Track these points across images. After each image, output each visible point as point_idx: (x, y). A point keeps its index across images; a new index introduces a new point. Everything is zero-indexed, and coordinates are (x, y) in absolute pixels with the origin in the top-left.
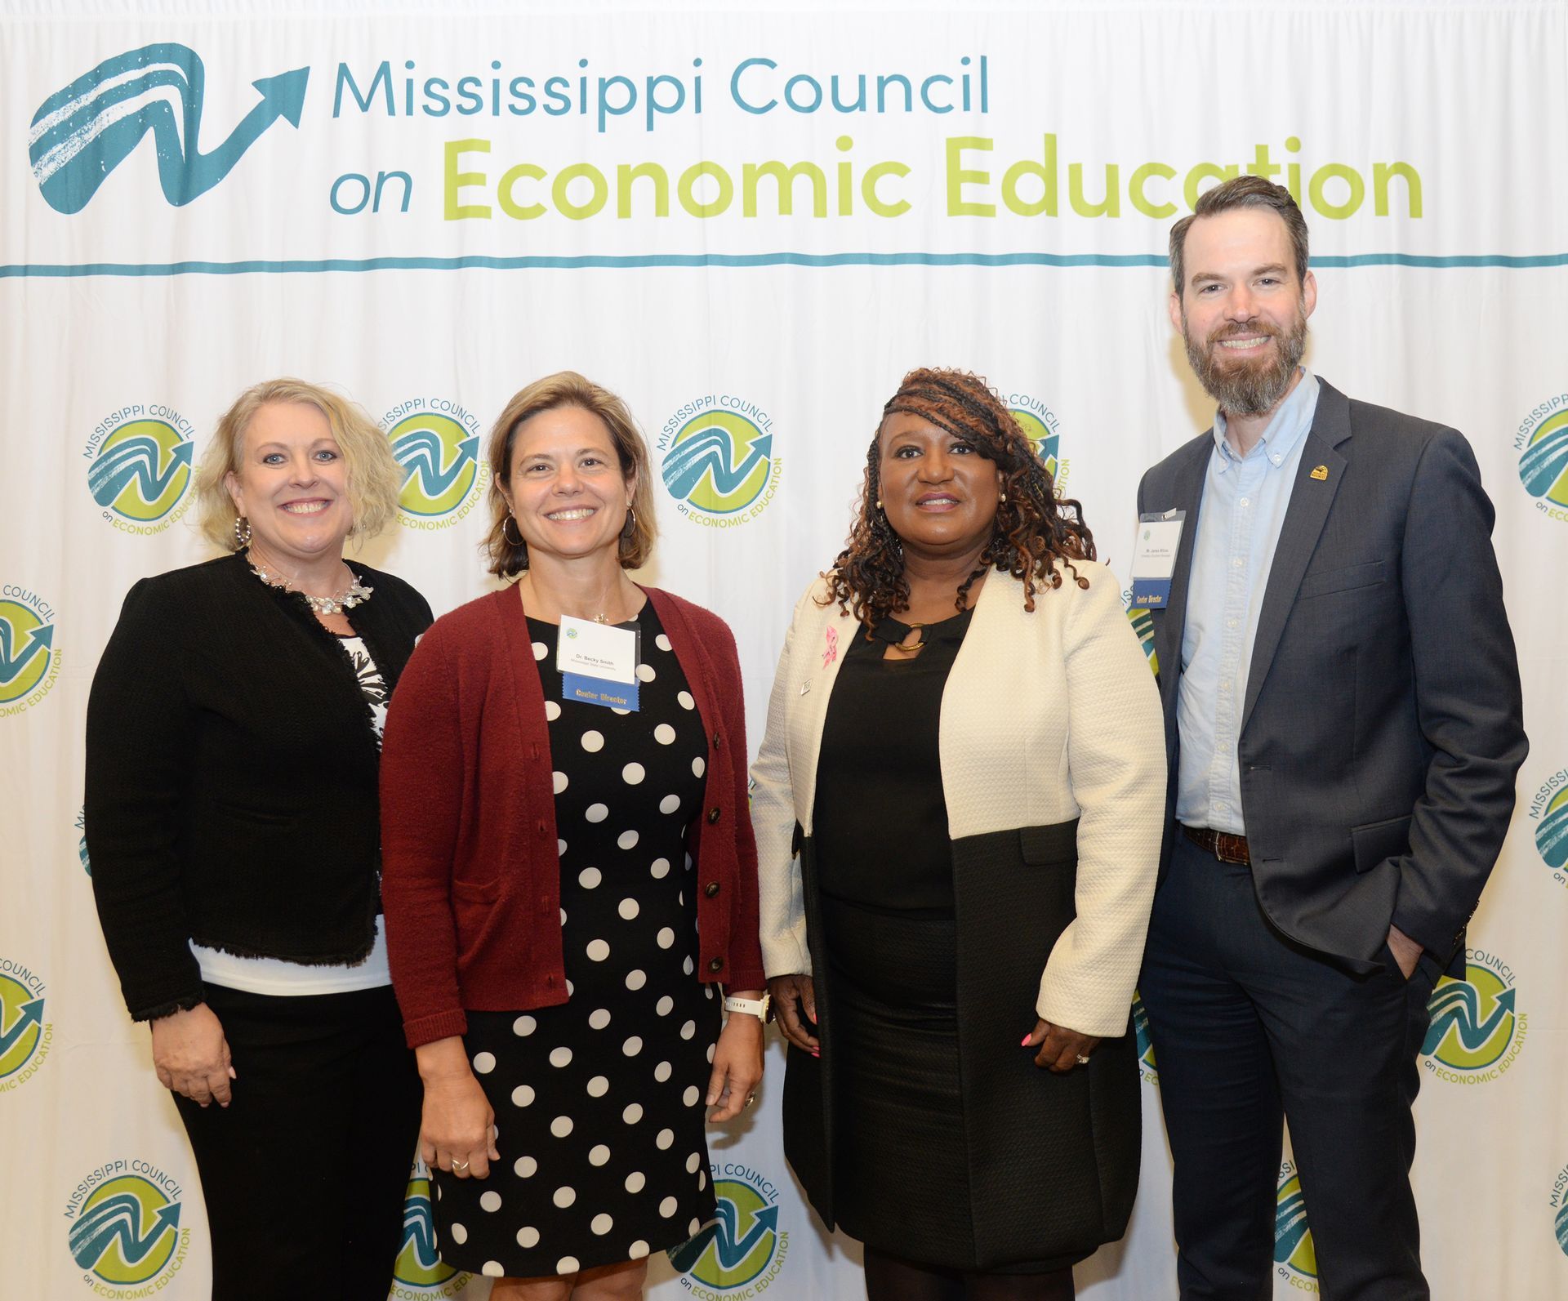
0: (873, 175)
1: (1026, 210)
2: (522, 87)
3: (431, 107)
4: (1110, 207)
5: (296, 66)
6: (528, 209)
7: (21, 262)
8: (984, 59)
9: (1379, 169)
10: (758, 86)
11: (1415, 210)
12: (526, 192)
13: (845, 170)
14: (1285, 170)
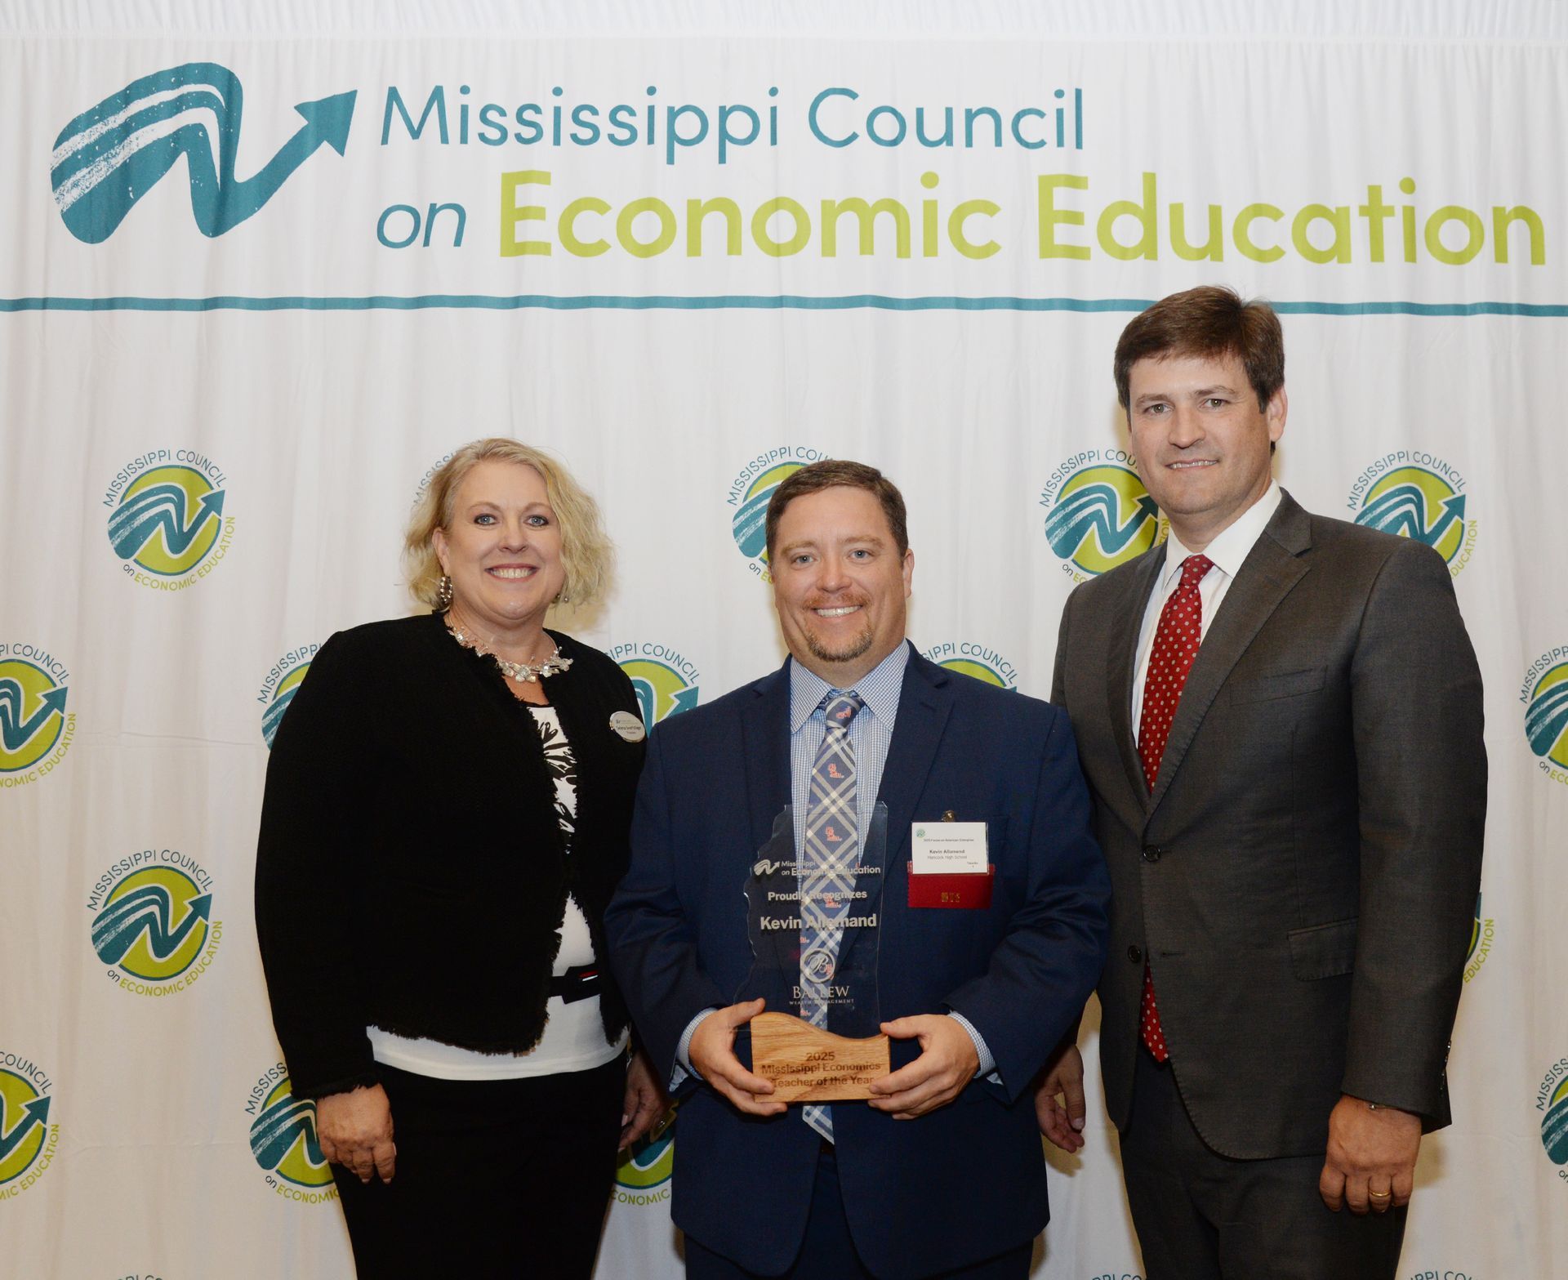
0: (960, 213)
1: (1123, 254)
2: (585, 116)
3: (487, 135)
4: (1213, 250)
5: (341, 89)
6: (591, 245)
7: (40, 295)
8: (1078, 93)
9: (1498, 213)
10: (837, 117)
11: (1537, 257)
12: (588, 228)
13: (930, 208)
14: (1399, 212)
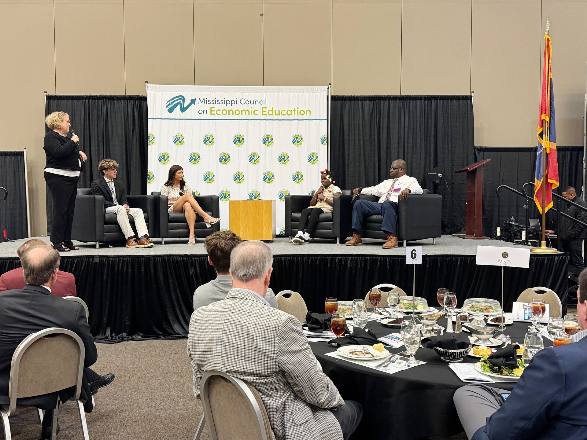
0: (254, 111)
1: (270, 115)
2: (218, 101)
3: (209, 103)
4: (279, 114)
6: (219, 114)
7: (166, 118)
8: (266, 99)
9: (307, 110)
10: (243, 102)
11: (310, 115)
12: (219, 112)
13: (252, 110)
14: (297, 111)
